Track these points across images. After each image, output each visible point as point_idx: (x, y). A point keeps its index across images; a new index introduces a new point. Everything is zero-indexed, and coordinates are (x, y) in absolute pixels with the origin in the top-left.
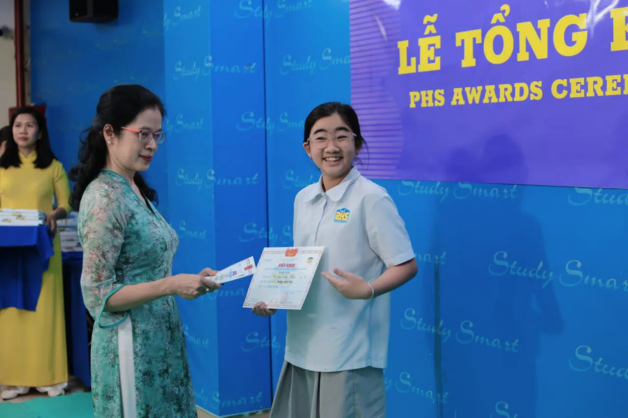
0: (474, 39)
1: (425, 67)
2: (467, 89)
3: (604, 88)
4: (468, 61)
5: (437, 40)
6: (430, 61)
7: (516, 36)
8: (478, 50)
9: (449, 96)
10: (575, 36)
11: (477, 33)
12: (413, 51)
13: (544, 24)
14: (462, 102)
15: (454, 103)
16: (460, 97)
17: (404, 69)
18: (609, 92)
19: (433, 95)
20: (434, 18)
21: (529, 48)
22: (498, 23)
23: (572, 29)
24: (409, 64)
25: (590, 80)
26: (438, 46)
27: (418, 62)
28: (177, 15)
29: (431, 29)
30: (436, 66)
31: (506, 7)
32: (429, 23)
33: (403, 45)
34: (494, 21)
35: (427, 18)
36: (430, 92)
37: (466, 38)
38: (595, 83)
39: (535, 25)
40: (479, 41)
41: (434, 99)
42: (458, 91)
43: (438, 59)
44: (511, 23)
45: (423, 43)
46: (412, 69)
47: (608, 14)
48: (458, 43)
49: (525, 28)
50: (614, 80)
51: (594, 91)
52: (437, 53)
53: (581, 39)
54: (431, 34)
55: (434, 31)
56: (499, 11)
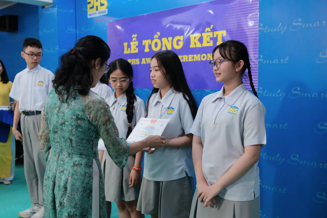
0: (149, 43)
1: (133, 51)
2: (147, 59)
3: (188, 59)
4: (147, 50)
5: (137, 43)
6: (135, 50)
7: (162, 42)
8: (150, 46)
9: (141, 61)
10: (180, 43)
11: (150, 41)
12: (129, 46)
13: (170, 39)
14: (145, 63)
15: (142, 63)
16: (144, 62)
17: (126, 52)
18: (190, 60)
19: (136, 61)
20: (136, 36)
21: (166, 46)
22: (156, 38)
23: (179, 40)
24: (128, 50)
25: (184, 56)
26: (137, 45)
27: (131, 50)
28: (44, 31)
29: (134, 39)
30: (137, 51)
31: (158, 33)
32: (134, 37)
33: (126, 44)
34: (155, 37)
35: (133, 36)
36: (134, 60)
37: (146, 42)
38: (185, 57)
39: (168, 39)
40: (150, 43)
41: (136, 62)
42: (143, 59)
43: (137, 49)
44: (160, 38)
45: (132, 43)
46: (128, 52)
47: (189, 36)
48: (143, 44)
49: (164, 40)
50: (191, 57)
51: (185, 60)
52: (137, 47)
53: (181, 44)
54: (135, 41)
55: (136, 40)
56: (156, 34)
